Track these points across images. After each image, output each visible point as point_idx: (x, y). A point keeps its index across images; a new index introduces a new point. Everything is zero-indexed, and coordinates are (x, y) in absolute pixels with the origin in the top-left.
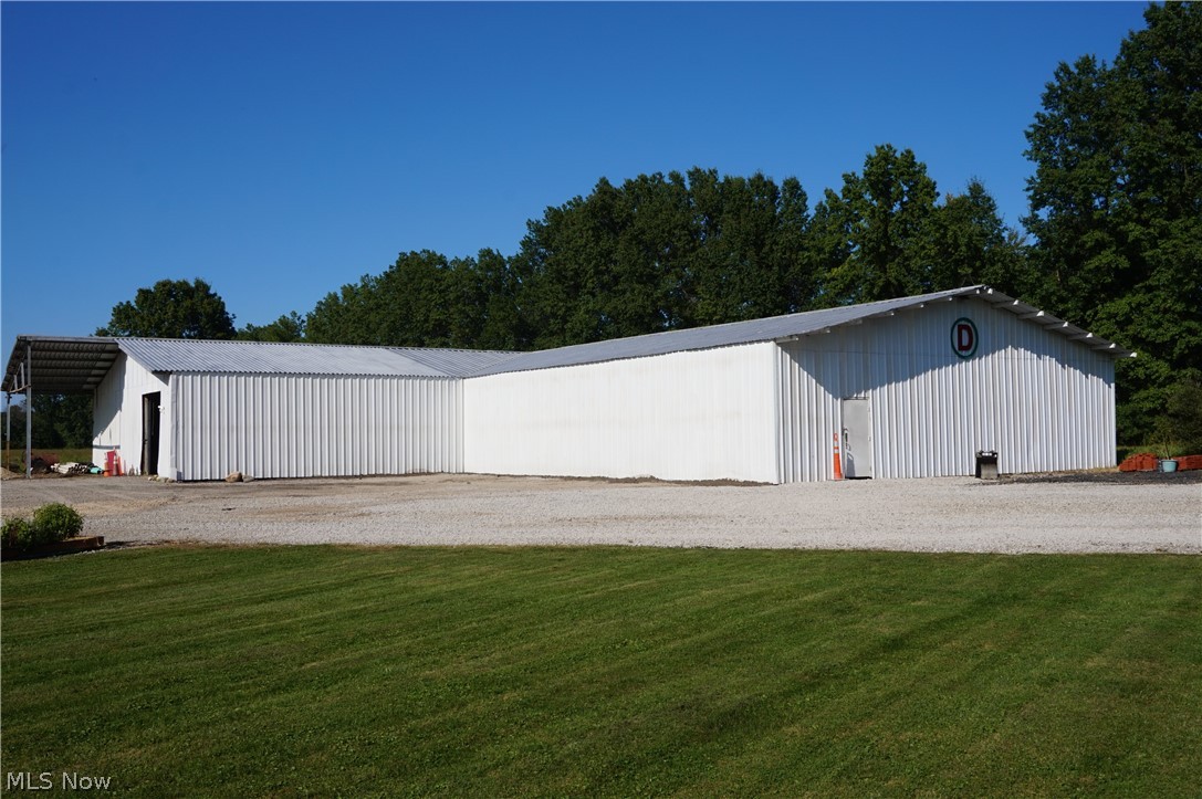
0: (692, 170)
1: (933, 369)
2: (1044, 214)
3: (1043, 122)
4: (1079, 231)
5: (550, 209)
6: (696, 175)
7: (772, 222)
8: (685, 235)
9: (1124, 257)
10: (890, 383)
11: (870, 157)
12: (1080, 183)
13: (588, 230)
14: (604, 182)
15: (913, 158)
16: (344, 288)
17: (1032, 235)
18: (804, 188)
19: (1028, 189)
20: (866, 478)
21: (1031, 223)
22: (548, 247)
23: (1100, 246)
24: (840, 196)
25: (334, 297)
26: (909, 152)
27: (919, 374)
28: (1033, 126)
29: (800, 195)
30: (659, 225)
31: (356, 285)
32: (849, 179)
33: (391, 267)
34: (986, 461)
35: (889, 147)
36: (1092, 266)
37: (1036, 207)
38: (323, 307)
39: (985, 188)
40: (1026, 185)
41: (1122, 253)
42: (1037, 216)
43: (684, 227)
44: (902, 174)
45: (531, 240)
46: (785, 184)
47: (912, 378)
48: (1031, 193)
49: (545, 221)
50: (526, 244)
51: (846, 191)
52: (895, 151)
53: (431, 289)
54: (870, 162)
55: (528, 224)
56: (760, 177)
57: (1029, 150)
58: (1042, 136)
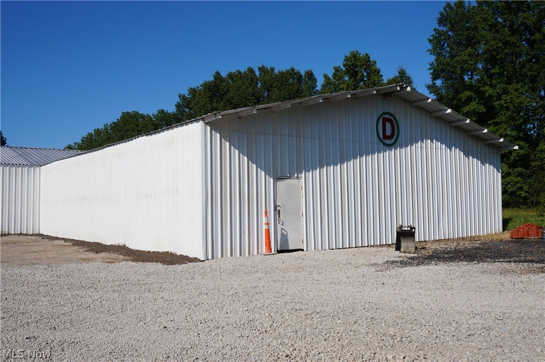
0: (260, 67)
1: (361, 156)
2: (439, 82)
3: (438, 33)
4: (458, 92)
5: (191, 88)
6: (262, 69)
7: (297, 92)
8: (253, 99)
9: (482, 106)
10: (321, 167)
11: (346, 57)
12: (459, 64)
13: (206, 98)
14: (218, 73)
15: (369, 57)
16: (95, 130)
17: (432, 94)
18: (315, 76)
19: (430, 69)
20: (297, 250)
21: (432, 88)
22: (188, 108)
23: (469, 100)
24: (332, 78)
25: (90, 135)
26: (367, 55)
27: (348, 160)
28: (433, 36)
29: (313, 79)
30: (240, 94)
31: (102, 129)
32: (337, 70)
33: (118, 120)
34: (405, 234)
35: (357, 52)
36: (465, 111)
37: (434, 79)
38: (84, 140)
39: (407, 72)
40: (429, 67)
41: (482, 104)
42: (435, 84)
43: (253, 95)
44: (363, 65)
45: (180, 104)
46: (306, 73)
47: (342, 162)
48: (432, 71)
49: (188, 95)
50: (178, 106)
51: (335, 75)
52: (360, 54)
53: (133, 130)
54: (347, 59)
55: (179, 96)
56: (293, 70)
57: (431, 48)
58: (437, 42)
